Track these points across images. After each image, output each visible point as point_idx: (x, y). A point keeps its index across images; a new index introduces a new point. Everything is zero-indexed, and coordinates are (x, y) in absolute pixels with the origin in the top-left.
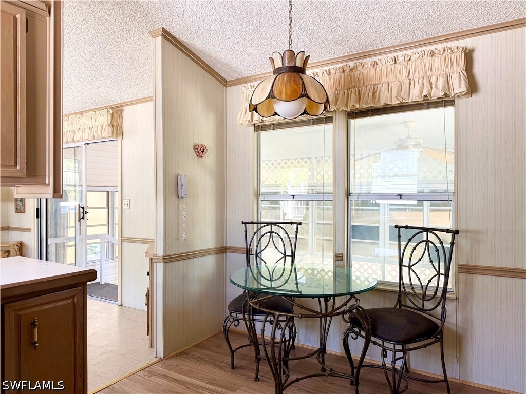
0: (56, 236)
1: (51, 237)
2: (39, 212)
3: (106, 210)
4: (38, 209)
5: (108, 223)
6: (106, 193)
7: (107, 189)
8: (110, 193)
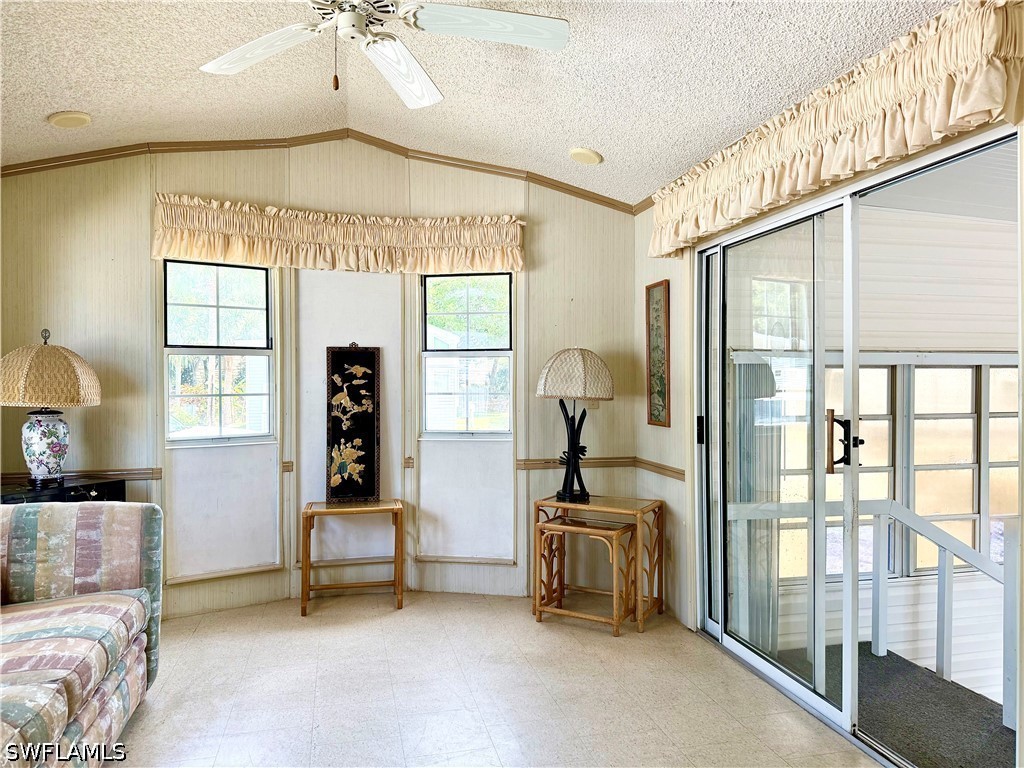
0: (748, 495)
1: (735, 501)
2: (703, 423)
3: (885, 424)
4: (700, 419)
5: (893, 464)
6: (885, 371)
7: (891, 359)
8: (899, 370)
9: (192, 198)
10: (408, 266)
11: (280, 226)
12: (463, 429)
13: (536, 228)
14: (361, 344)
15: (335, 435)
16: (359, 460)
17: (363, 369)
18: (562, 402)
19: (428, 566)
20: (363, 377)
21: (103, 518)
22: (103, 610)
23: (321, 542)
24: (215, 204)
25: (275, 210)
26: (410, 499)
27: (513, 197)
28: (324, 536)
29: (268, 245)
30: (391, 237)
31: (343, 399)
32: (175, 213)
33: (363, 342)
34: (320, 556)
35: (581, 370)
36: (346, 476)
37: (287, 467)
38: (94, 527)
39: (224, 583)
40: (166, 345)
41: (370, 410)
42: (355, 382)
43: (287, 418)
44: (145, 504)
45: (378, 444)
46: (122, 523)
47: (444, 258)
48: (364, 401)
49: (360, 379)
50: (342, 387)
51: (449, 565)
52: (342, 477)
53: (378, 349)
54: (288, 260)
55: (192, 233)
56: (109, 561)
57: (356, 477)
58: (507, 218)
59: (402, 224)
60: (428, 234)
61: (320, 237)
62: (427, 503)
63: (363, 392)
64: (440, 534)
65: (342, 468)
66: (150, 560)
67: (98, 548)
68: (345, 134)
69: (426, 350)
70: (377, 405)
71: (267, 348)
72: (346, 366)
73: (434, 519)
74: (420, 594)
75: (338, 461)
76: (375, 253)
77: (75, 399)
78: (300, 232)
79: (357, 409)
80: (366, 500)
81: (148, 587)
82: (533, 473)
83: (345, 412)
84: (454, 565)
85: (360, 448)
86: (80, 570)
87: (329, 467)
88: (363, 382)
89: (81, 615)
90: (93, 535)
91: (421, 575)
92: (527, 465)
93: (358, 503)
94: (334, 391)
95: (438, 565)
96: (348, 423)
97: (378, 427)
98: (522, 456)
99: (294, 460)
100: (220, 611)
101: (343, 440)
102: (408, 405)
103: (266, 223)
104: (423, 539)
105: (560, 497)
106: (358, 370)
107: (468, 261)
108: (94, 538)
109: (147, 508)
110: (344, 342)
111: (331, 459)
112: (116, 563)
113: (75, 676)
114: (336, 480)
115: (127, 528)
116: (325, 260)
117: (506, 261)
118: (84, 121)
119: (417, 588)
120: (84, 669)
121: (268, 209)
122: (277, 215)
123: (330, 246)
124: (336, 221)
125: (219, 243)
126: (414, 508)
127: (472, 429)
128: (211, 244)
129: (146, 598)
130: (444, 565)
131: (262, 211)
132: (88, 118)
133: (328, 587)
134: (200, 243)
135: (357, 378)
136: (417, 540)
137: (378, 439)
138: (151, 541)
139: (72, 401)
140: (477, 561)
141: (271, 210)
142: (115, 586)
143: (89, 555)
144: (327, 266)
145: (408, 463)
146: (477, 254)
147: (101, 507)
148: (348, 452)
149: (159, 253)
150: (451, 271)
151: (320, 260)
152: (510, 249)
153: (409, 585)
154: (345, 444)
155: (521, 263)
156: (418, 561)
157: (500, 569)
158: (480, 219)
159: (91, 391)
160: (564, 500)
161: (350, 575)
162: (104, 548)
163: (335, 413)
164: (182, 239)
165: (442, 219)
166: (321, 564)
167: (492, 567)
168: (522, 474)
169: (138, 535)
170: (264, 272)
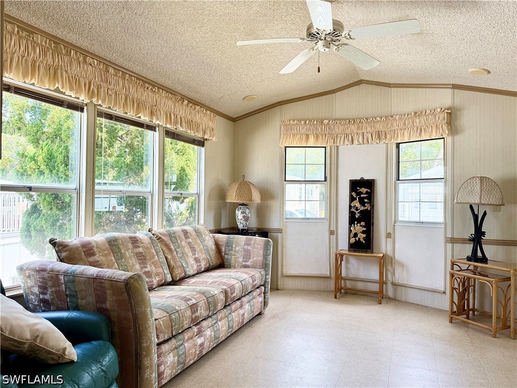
9: (294, 121)
10: (387, 140)
11: (329, 128)
12: (418, 220)
13: (459, 113)
14: (366, 178)
15: (352, 220)
16: (363, 232)
17: (366, 190)
18: (471, 207)
19: (399, 288)
20: (367, 193)
21: (252, 242)
22: (246, 273)
23: (347, 268)
24: (303, 122)
25: (327, 121)
26: (390, 253)
27: (446, 98)
28: (348, 266)
29: (324, 137)
30: (379, 127)
31: (357, 203)
32: (287, 128)
33: (367, 177)
34: (347, 274)
35: (478, 188)
36: (357, 239)
37: (332, 233)
38: (249, 245)
39: (306, 279)
40: (285, 181)
41: (369, 209)
42: (362, 196)
43: (332, 211)
44: (266, 239)
45: (373, 225)
46: (258, 245)
47: (406, 134)
48: (366, 205)
49: (365, 194)
50: (356, 198)
51: (409, 288)
52: (356, 239)
53: (374, 180)
54: (333, 142)
55: (294, 135)
56: (253, 258)
57: (362, 240)
58: (439, 110)
59: (385, 119)
60: (398, 123)
61: (347, 131)
62: (398, 256)
63: (366, 200)
64: (405, 273)
65: (356, 235)
66: (266, 259)
67: (250, 253)
68: (360, 82)
69: (399, 180)
70: (372, 206)
71: (325, 181)
72: (358, 188)
73: (402, 265)
74: (394, 301)
75: (353, 232)
76: (372, 135)
77: (251, 200)
78: (338, 129)
79: (362, 208)
80: (367, 251)
81: (265, 269)
82: (455, 245)
83: (357, 209)
84: (411, 289)
85: (364, 227)
86: (244, 260)
87: (349, 234)
88: (366, 195)
89: (239, 273)
90: (249, 248)
91: (395, 292)
92: (453, 241)
93: (362, 252)
94: (352, 199)
95: (403, 288)
96: (358, 215)
97: (373, 217)
98: (449, 236)
99: (335, 230)
100: (304, 290)
101: (356, 222)
102: (389, 207)
103: (323, 127)
104: (397, 274)
105: (469, 259)
106: (364, 190)
107: (418, 134)
108: (249, 249)
109: (267, 240)
110: (357, 177)
111: (350, 231)
112: (255, 259)
113: (229, 289)
114: (353, 240)
115: (259, 247)
116: (348, 140)
117: (438, 132)
118: (255, 98)
119: (393, 298)
120: (232, 288)
121: (324, 121)
122: (328, 123)
123: (351, 134)
124: (354, 122)
125: (304, 138)
126: (392, 258)
127: (422, 220)
128: (301, 139)
129: (263, 273)
130: (407, 288)
131: (322, 122)
132: (256, 97)
133: (349, 289)
134: (297, 139)
135: (363, 194)
136: (394, 274)
137: (373, 223)
138: (267, 252)
139: (250, 201)
140: (423, 288)
141: (326, 122)
142: (254, 267)
143: (247, 255)
144: (349, 143)
145: (389, 235)
146: (423, 130)
147: (252, 238)
148: (358, 228)
149: (282, 144)
150: (409, 139)
151: (346, 140)
152: (441, 125)
153: (389, 295)
154: (357, 224)
155: (447, 132)
156: (394, 284)
157: (437, 294)
158: (424, 112)
159: (256, 197)
160: (470, 261)
161: (360, 286)
162: (252, 253)
163: (353, 210)
164: (290, 138)
165: (405, 115)
166: (346, 278)
167: (432, 293)
168: (449, 245)
169: (263, 250)
170: (324, 148)
